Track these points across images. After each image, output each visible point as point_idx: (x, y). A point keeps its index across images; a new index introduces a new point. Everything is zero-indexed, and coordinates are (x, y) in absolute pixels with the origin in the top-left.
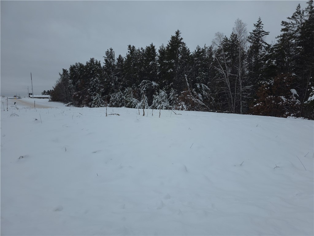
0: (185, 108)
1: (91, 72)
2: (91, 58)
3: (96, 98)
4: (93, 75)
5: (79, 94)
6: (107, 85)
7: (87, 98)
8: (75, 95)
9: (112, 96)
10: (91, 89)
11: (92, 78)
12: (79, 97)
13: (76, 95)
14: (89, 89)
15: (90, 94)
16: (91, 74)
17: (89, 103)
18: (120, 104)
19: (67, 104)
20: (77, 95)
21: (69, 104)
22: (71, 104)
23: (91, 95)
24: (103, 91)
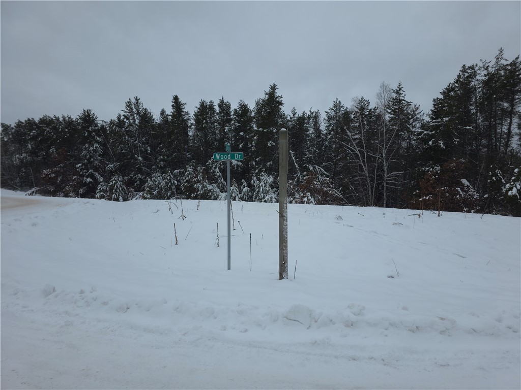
0: (313, 202)
1: (86, 135)
2: (86, 109)
3: (114, 181)
4: (90, 140)
5: (55, 172)
6: (128, 159)
7: (74, 180)
8: (47, 175)
9: (149, 180)
10: (83, 164)
11: (87, 145)
12: (56, 178)
13: (50, 174)
14: (79, 165)
15: (81, 173)
16: (84, 136)
17: (79, 189)
18: (169, 193)
19: (29, 192)
20: (53, 175)
21: (33, 192)
22: (37, 191)
23: (83, 176)
24: (112, 169)
